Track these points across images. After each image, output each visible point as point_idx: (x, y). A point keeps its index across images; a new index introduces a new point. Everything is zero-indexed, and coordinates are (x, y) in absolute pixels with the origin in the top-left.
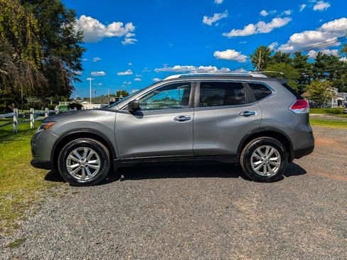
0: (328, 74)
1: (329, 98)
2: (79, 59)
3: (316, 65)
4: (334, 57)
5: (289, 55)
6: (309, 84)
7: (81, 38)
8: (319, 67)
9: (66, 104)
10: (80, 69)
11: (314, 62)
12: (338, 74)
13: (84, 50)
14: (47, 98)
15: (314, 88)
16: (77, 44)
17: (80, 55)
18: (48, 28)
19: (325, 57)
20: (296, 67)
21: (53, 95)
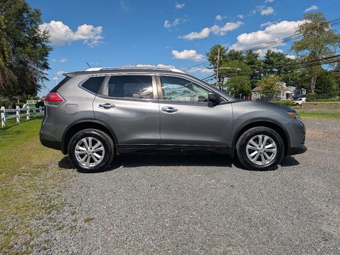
0: (276, 70)
1: (278, 92)
2: (46, 58)
3: (265, 62)
4: (282, 55)
5: (241, 52)
6: (260, 79)
7: (48, 37)
8: (269, 64)
9: (34, 102)
10: (47, 68)
11: (264, 59)
12: (285, 70)
13: (51, 49)
14: (14, 97)
15: (266, 82)
16: (43, 43)
17: (47, 54)
18: (14, 27)
19: (273, 55)
20: (248, 64)
21: (20, 94)
